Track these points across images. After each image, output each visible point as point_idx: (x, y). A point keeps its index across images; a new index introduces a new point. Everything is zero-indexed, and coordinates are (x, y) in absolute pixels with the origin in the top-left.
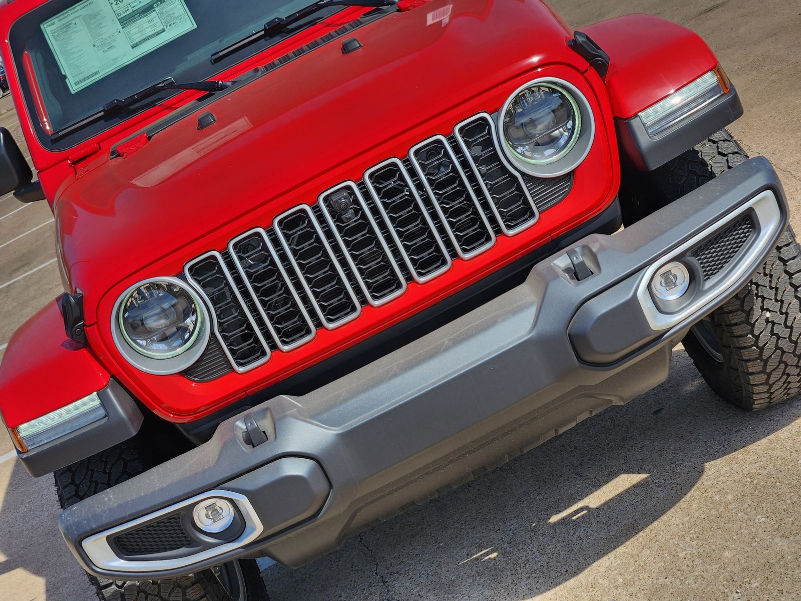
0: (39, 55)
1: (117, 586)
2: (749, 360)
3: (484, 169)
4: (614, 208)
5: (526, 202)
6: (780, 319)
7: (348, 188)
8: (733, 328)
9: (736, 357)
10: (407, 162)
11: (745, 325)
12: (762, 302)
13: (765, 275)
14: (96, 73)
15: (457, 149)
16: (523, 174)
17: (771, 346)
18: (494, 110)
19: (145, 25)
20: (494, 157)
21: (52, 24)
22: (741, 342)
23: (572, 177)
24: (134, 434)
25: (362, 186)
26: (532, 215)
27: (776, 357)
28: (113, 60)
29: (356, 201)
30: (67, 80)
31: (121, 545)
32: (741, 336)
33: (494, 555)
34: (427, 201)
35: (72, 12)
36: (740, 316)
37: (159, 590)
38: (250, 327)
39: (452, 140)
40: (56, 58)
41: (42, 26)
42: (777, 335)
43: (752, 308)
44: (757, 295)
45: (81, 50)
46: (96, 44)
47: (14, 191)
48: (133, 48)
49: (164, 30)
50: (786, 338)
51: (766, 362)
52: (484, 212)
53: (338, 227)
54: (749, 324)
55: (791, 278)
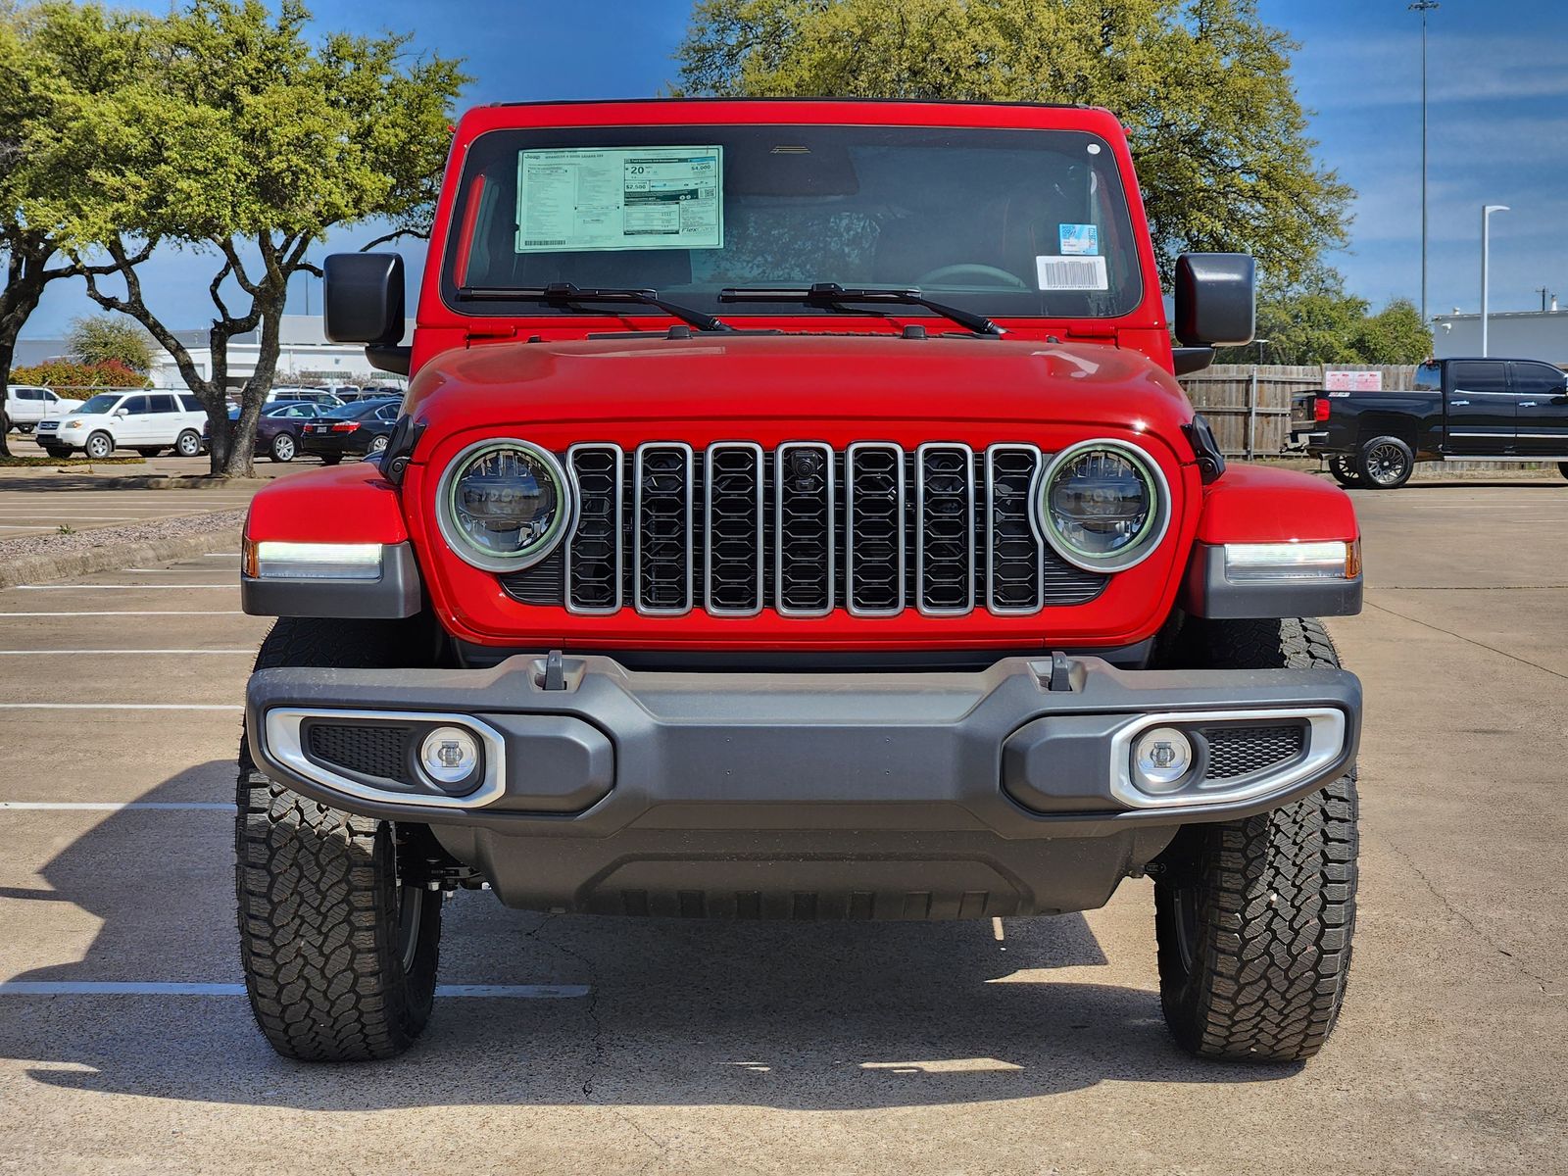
0: (496, 189)
1: (270, 816)
2: (1223, 952)
3: (1002, 516)
4: (1143, 649)
5: (1034, 581)
6: (1287, 912)
7: (823, 452)
8: (1221, 894)
9: (1209, 941)
10: (910, 457)
11: (1237, 896)
12: (1274, 877)
13: (1295, 843)
14: (560, 243)
15: (980, 473)
16: (1047, 545)
17: (1259, 944)
18: (1051, 450)
19: (657, 215)
20: (1021, 506)
21: (535, 157)
22: (1223, 919)
23: (1107, 582)
24: (402, 616)
25: (840, 458)
26: (1034, 602)
27: (1260, 965)
28: (591, 237)
29: (824, 473)
30: (517, 232)
31: (314, 739)
32: (1227, 910)
33: (766, 1069)
34: (911, 518)
35: (569, 154)
36: (1237, 882)
37: (320, 849)
38: (612, 560)
39: (980, 460)
40: (519, 199)
41: (520, 153)
42: (1274, 932)
43: (1257, 878)
44: (1271, 863)
45: (557, 206)
46: (579, 209)
47: (368, 345)
48: (625, 234)
49: (677, 233)
50: (1284, 944)
51: (1244, 965)
52: (976, 545)
53: (785, 491)
54: (1245, 898)
55: (1325, 864)
